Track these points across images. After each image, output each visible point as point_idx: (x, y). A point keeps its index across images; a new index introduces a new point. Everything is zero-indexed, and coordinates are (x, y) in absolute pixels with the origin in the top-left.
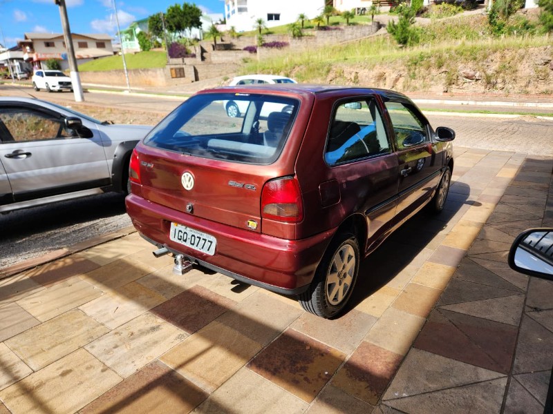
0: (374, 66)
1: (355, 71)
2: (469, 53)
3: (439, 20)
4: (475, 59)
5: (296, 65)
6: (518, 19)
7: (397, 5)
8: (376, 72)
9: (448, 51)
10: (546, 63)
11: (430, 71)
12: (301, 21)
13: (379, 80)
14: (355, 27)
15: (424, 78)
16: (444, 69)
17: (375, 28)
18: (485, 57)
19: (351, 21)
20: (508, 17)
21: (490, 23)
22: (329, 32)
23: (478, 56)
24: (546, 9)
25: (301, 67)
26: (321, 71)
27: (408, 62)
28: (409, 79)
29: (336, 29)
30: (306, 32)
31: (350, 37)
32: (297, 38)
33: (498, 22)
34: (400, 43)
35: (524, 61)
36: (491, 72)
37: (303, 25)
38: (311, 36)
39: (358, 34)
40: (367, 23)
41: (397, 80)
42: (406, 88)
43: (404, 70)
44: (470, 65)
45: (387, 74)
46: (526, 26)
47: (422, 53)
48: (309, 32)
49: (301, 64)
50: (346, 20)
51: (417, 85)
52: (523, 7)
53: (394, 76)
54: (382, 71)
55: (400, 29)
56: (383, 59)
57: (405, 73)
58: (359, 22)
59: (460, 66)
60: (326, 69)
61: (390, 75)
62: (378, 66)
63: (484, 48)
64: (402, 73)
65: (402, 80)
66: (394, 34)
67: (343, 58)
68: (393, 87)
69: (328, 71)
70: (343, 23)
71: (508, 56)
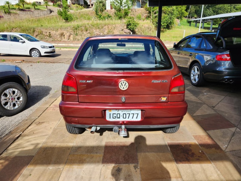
0: (58, 29)
1: (49, 31)
2: (96, 26)
3: (77, 11)
4: (99, 28)
5: (13, 28)
6: (106, 13)
7: (56, 2)
8: (59, 32)
9: (88, 24)
10: (122, 30)
11: (83, 32)
12: (7, 5)
13: (61, 36)
14: (39, 11)
15: (81, 35)
16: (88, 32)
17: (49, 12)
18: (102, 27)
19: (36, 7)
20: (102, 13)
21: (97, 14)
22: (26, 12)
23: (100, 27)
24: (117, 11)
25: (17, 29)
26: (29, 31)
27: (73, 28)
28: (75, 36)
29: (29, 11)
30: (12, 11)
31: (37, 15)
32: (7, 14)
33: (99, 14)
34: (65, 20)
35: (115, 29)
36: (106, 33)
37: (9, 7)
38: (16, 14)
39: (42, 14)
40: (45, 9)
41: (70, 36)
42: (75, 40)
43: (72, 32)
44: (98, 30)
45: (64, 33)
46: (109, 16)
47: (78, 25)
48: (14, 11)
49: (16, 28)
50: (33, 7)
51: (79, 38)
52: (106, 9)
53: (68, 34)
54: (62, 32)
55: (64, 14)
56: (61, 27)
57: (73, 33)
58: (40, 9)
59: (94, 31)
60: (32, 30)
61: (66, 34)
62: (59, 29)
63: (101, 24)
64: (71, 33)
65: (72, 36)
66: (61, 16)
67: (41, 25)
68: (69, 39)
69: (34, 31)
70: (32, 9)
71: (110, 27)
